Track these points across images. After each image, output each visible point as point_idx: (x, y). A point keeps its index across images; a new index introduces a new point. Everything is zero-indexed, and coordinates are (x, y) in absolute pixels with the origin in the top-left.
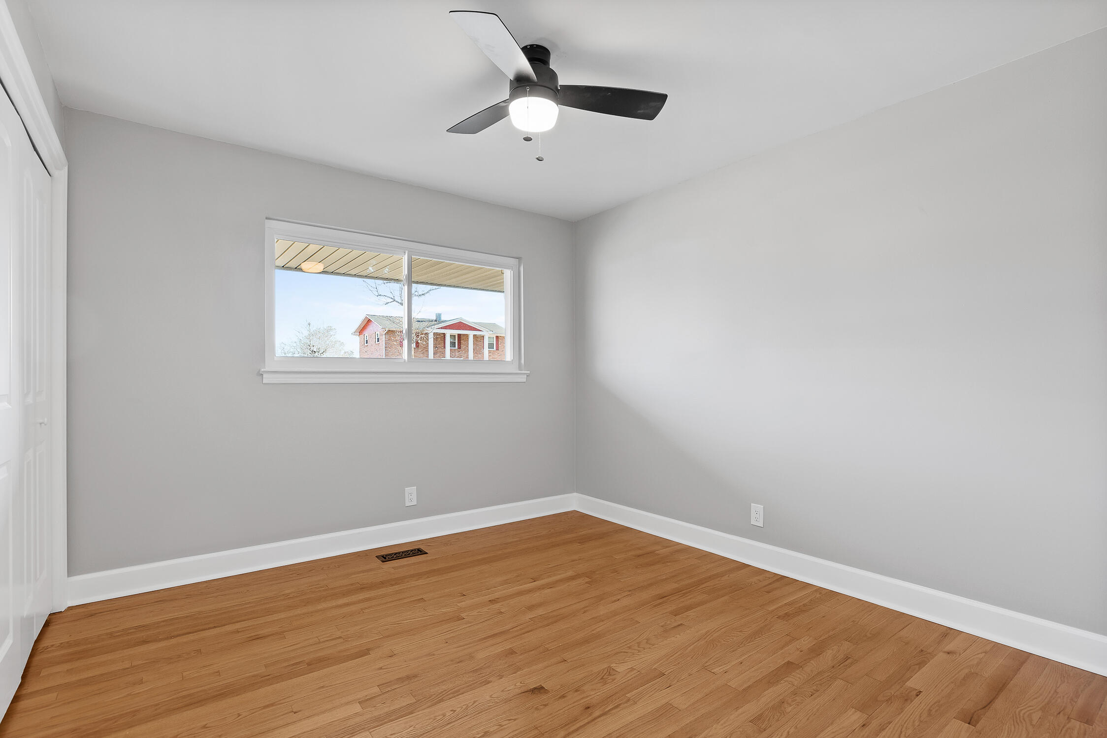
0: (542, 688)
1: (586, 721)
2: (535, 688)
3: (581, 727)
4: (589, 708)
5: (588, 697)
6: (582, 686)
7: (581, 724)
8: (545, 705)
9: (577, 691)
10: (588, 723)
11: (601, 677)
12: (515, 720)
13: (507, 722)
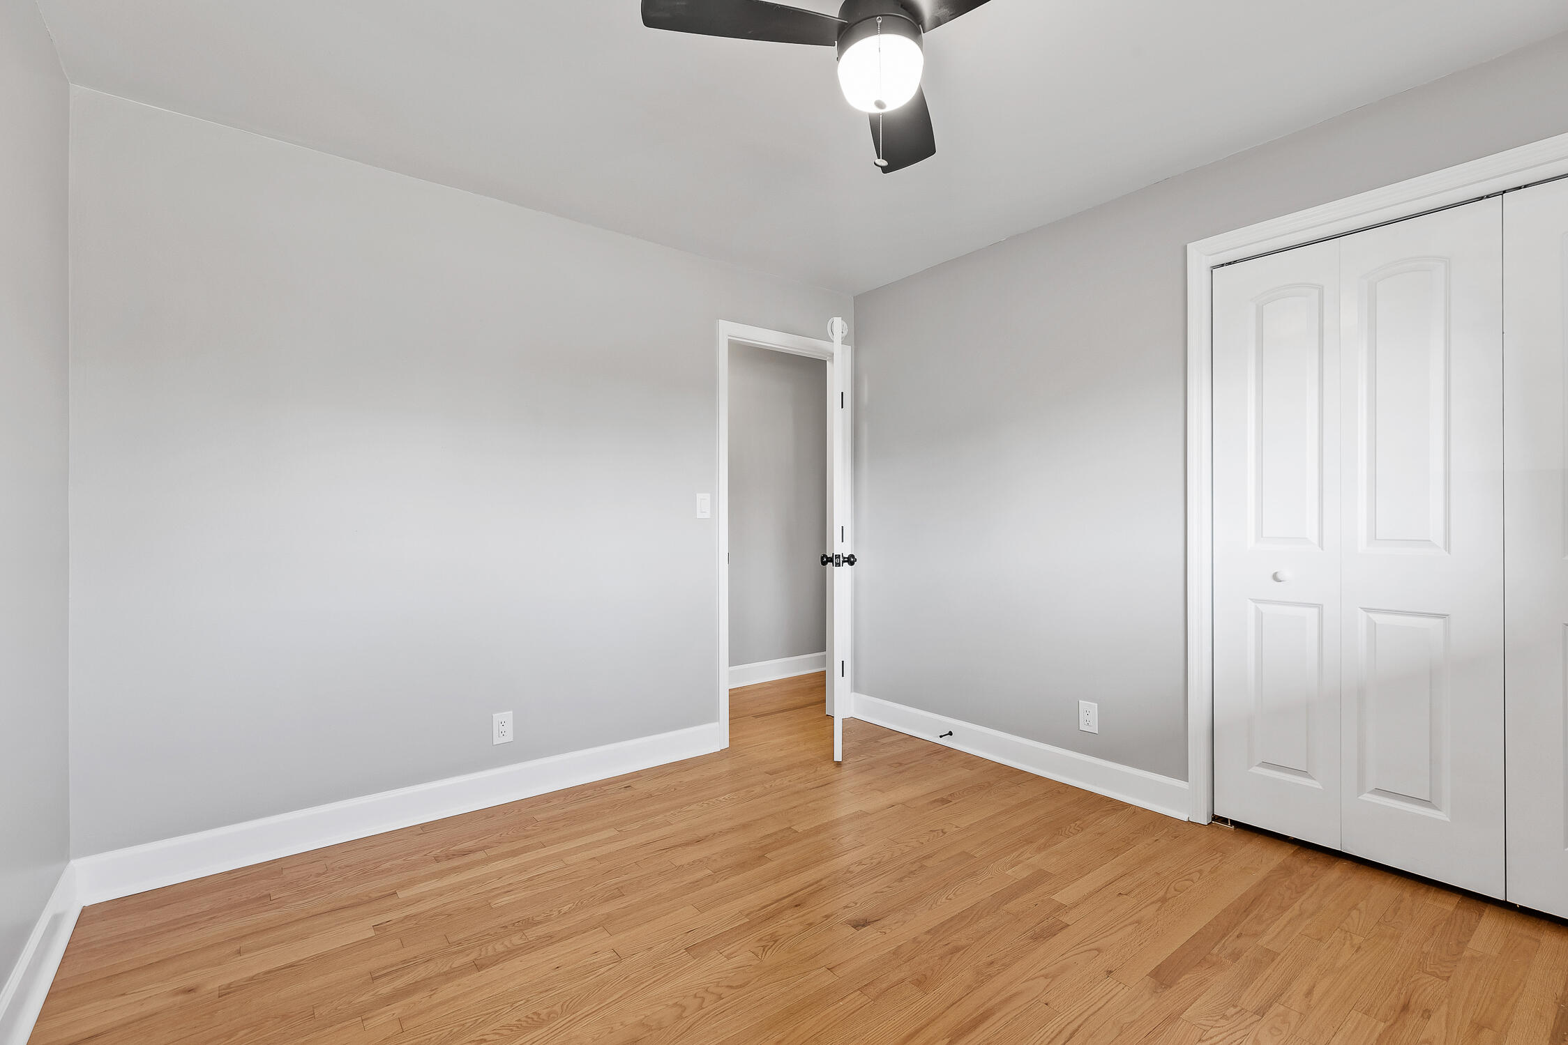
0: (855, 927)
1: (800, 893)
2: (864, 926)
3: (806, 888)
4: (796, 906)
5: (797, 918)
6: (804, 931)
7: (805, 891)
8: (846, 907)
9: (810, 924)
10: (797, 892)
11: (778, 942)
12: (876, 892)
13: (884, 890)
